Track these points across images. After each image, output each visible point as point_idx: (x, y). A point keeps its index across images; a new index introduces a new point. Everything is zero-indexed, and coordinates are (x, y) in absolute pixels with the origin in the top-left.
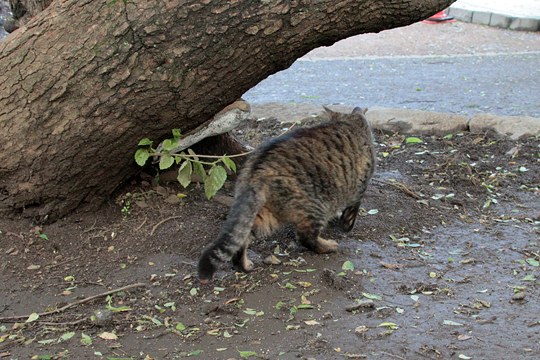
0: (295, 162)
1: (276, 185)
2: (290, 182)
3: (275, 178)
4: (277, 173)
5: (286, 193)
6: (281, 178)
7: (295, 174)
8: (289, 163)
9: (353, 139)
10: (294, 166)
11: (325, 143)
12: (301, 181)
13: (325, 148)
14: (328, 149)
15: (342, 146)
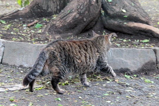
0: (62, 49)
1: (52, 53)
2: (57, 54)
3: (53, 51)
4: (54, 49)
5: (55, 57)
6: (55, 51)
7: (60, 53)
8: (60, 48)
9: (92, 48)
10: (61, 50)
11: (79, 46)
12: (61, 56)
13: (79, 48)
14: (80, 49)
15: (87, 50)
